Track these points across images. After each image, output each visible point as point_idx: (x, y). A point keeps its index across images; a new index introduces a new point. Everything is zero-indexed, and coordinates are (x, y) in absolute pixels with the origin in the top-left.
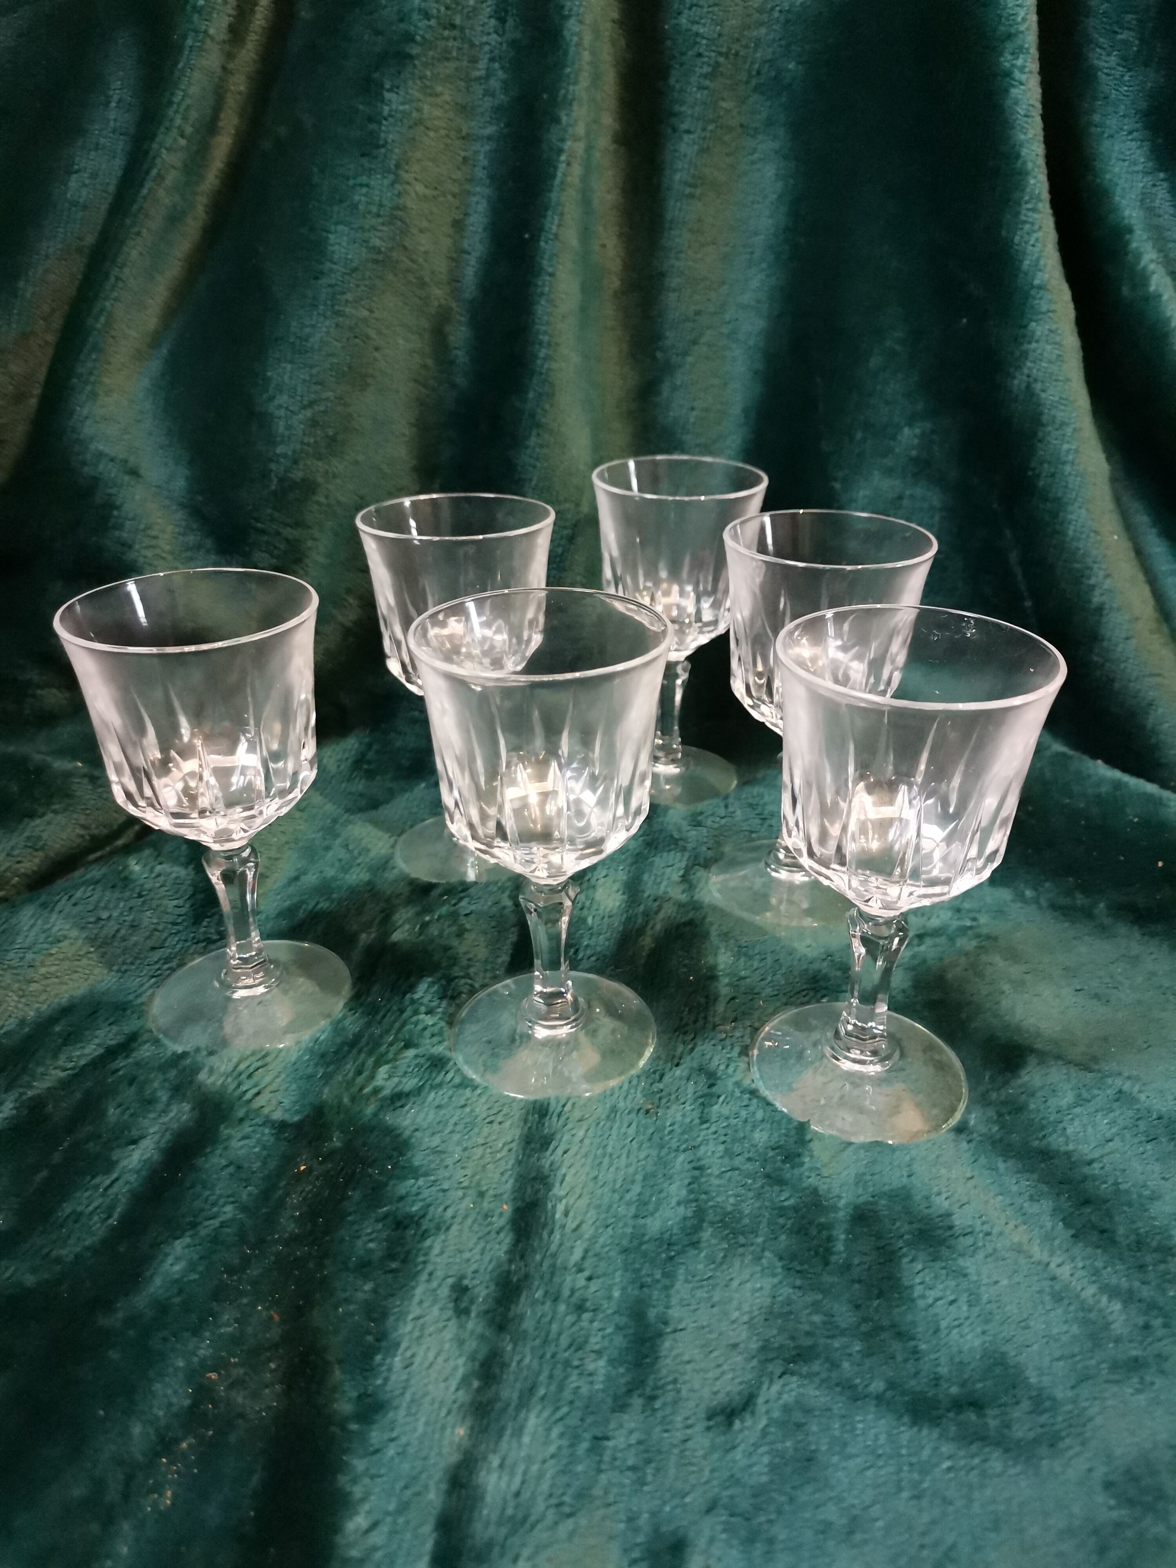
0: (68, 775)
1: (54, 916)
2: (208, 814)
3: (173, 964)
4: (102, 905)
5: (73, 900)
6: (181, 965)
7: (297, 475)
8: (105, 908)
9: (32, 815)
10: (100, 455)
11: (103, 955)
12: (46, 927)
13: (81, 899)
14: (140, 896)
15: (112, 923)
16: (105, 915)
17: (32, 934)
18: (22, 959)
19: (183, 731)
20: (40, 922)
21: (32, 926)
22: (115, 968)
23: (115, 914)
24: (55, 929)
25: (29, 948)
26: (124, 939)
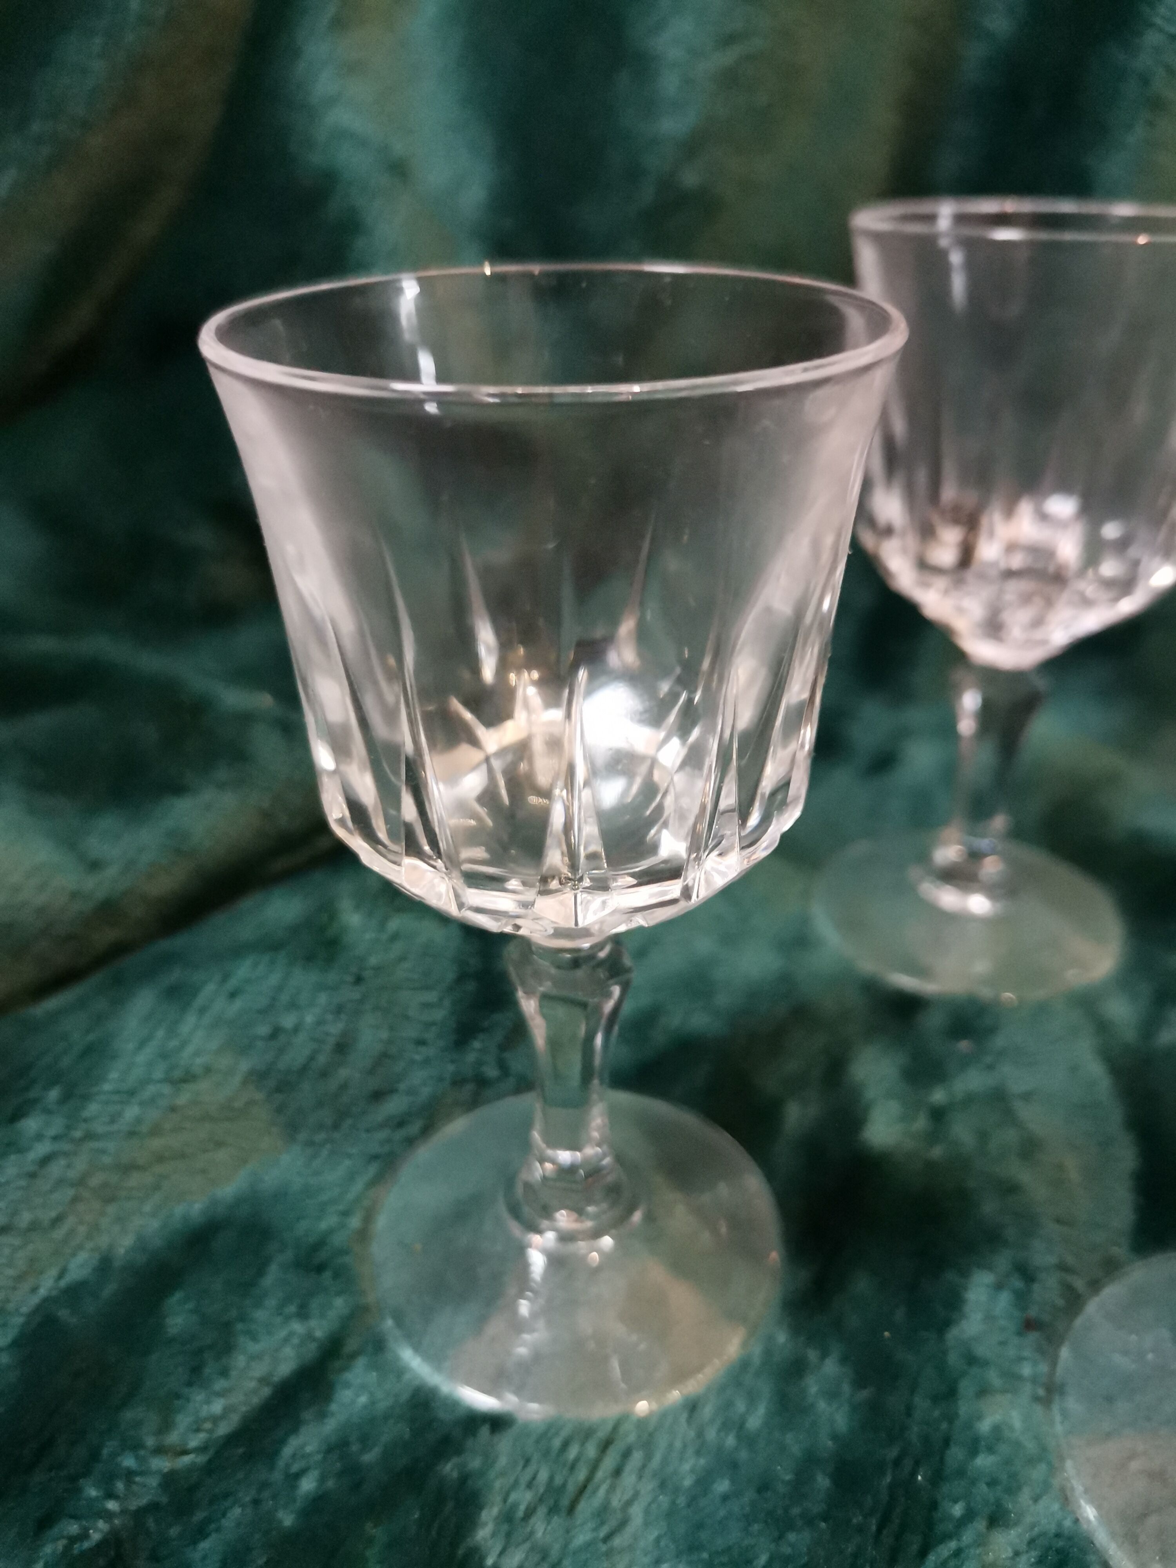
0: (246, 718)
1: (191, 1019)
2: (554, 884)
3: (415, 1128)
4: (284, 998)
5: (232, 983)
6: (428, 1130)
7: (690, 178)
8: (293, 1005)
9: (178, 789)
10: (342, 134)
11: (280, 1110)
12: (174, 1043)
13: (248, 981)
14: (359, 980)
15: (301, 1037)
16: (288, 1021)
17: (141, 1058)
18: (113, 1120)
19: (482, 651)
20: (160, 1033)
21: (142, 1044)
22: (302, 1136)
23: (309, 1019)
24: (189, 1050)
25: (132, 1093)
26: (324, 1074)
